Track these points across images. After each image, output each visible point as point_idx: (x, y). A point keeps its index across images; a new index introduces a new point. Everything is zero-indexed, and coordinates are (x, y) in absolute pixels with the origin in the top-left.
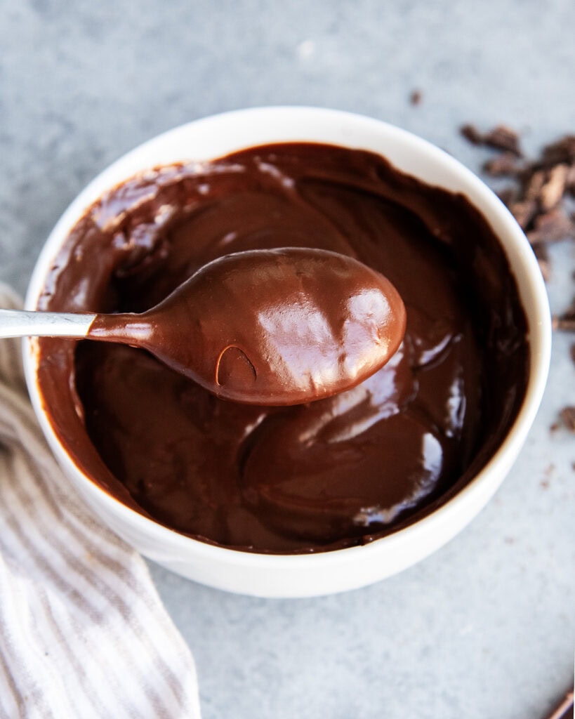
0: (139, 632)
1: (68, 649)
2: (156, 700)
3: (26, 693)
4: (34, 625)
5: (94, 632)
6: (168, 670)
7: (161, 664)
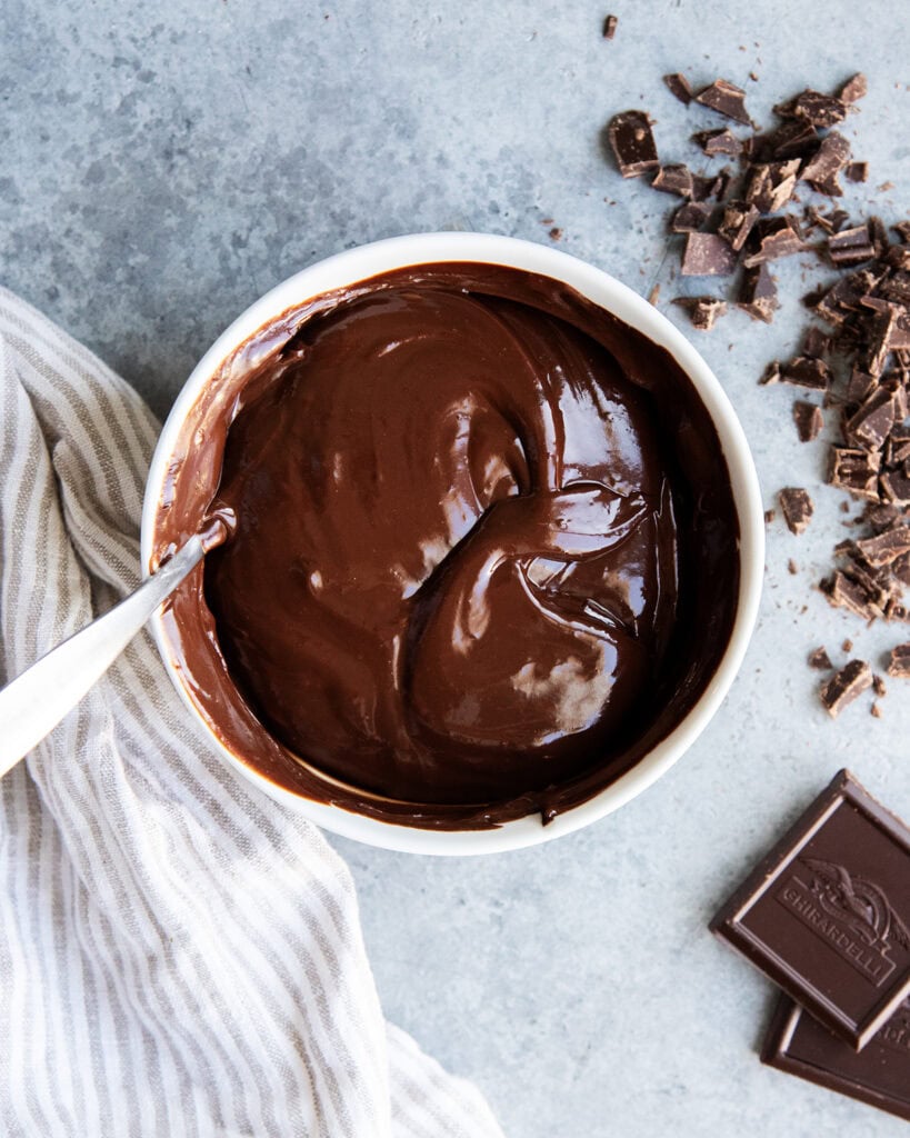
0: (292, 861)
1: (213, 879)
2: (313, 924)
3: (172, 934)
4: (172, 848)
5: (240, 864)
6: (325, 891)
7: (316, 885)
